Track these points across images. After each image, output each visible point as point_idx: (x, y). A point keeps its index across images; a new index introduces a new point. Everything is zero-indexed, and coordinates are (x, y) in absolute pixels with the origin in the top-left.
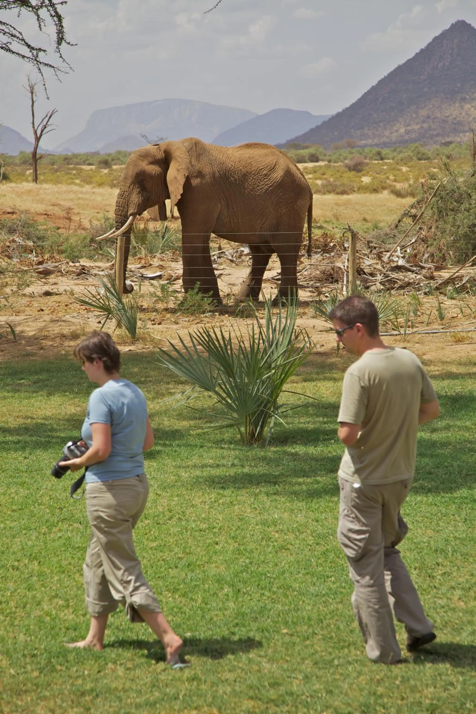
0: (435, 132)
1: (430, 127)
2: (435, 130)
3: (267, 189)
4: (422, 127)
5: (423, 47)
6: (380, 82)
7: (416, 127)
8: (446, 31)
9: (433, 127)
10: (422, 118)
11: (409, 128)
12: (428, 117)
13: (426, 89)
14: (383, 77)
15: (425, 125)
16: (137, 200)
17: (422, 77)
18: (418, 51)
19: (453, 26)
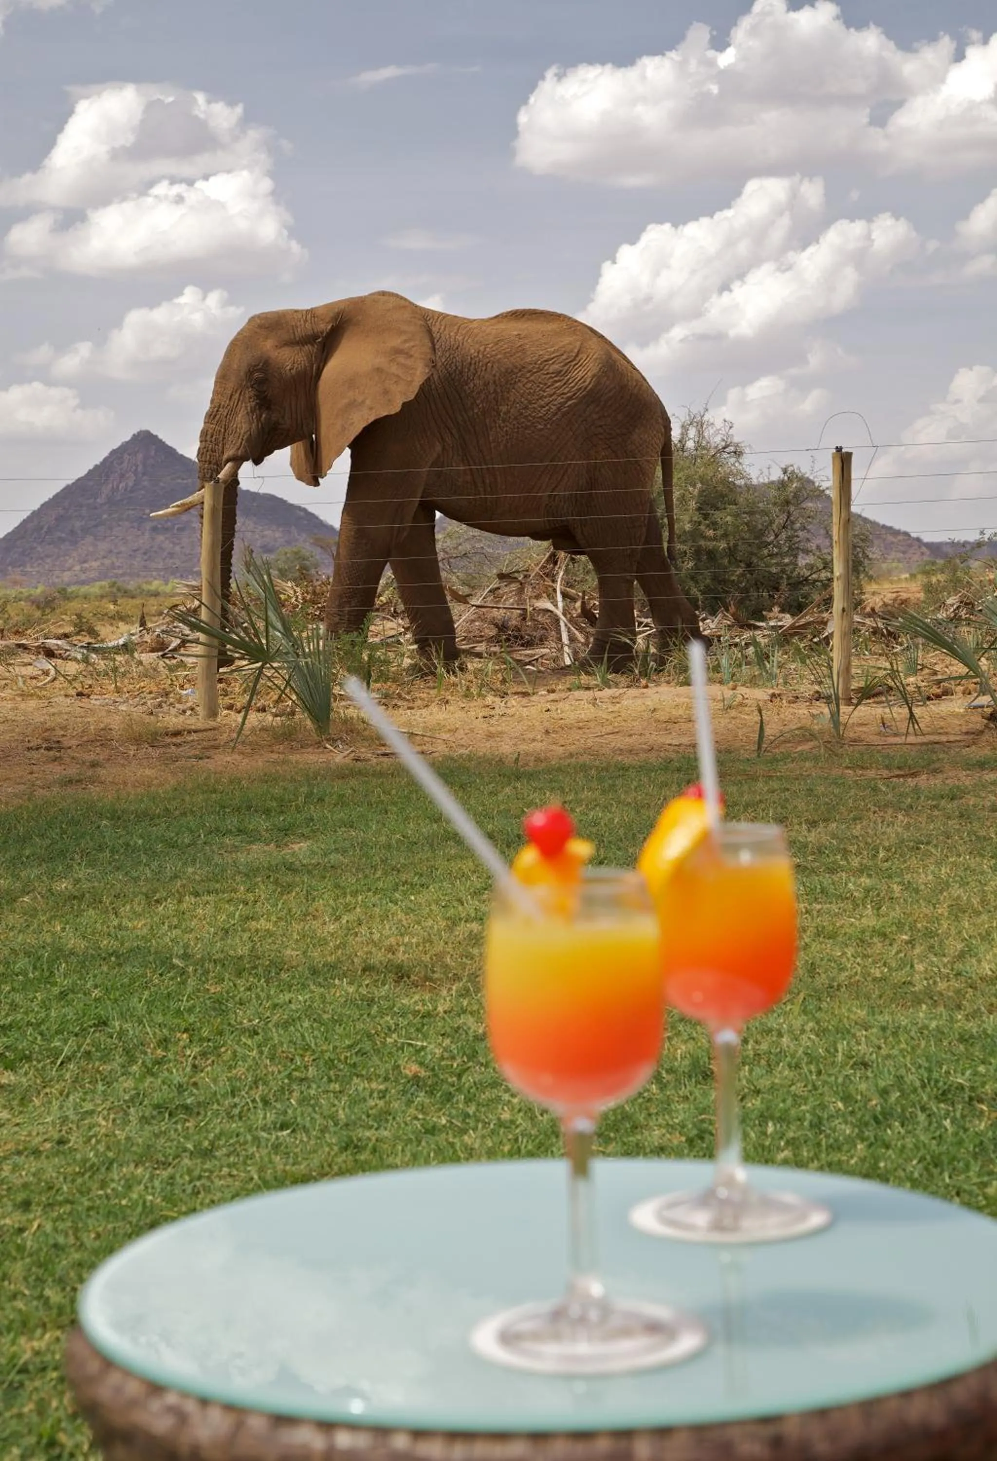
0: (120, 572)
1: (113, 563)
2: (119, 567)
3: (562, 404)
4: (103, 564)
5: (98, 463)
6: (42, 505)
7: (95, 564)
8: (127, 443)
9: (117, 564)
10: (102, 553)
11: (86, 565)
12: (111, 551)
13: (105, 516)
14: (47, 500)
15: (107, 562)
16: (245, 427)
17: (98, 500)
18: (91, 467)
19: (135, 437)
